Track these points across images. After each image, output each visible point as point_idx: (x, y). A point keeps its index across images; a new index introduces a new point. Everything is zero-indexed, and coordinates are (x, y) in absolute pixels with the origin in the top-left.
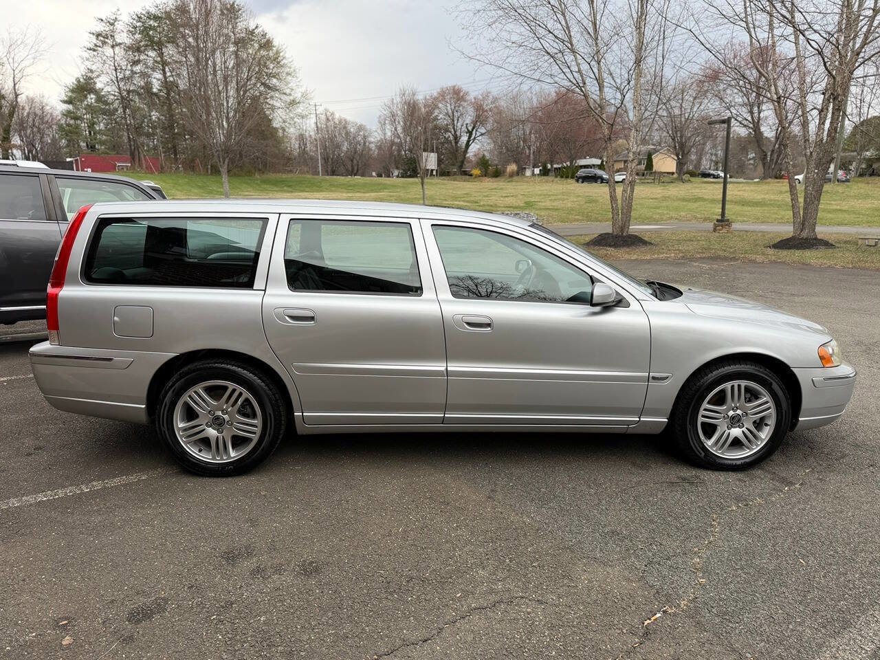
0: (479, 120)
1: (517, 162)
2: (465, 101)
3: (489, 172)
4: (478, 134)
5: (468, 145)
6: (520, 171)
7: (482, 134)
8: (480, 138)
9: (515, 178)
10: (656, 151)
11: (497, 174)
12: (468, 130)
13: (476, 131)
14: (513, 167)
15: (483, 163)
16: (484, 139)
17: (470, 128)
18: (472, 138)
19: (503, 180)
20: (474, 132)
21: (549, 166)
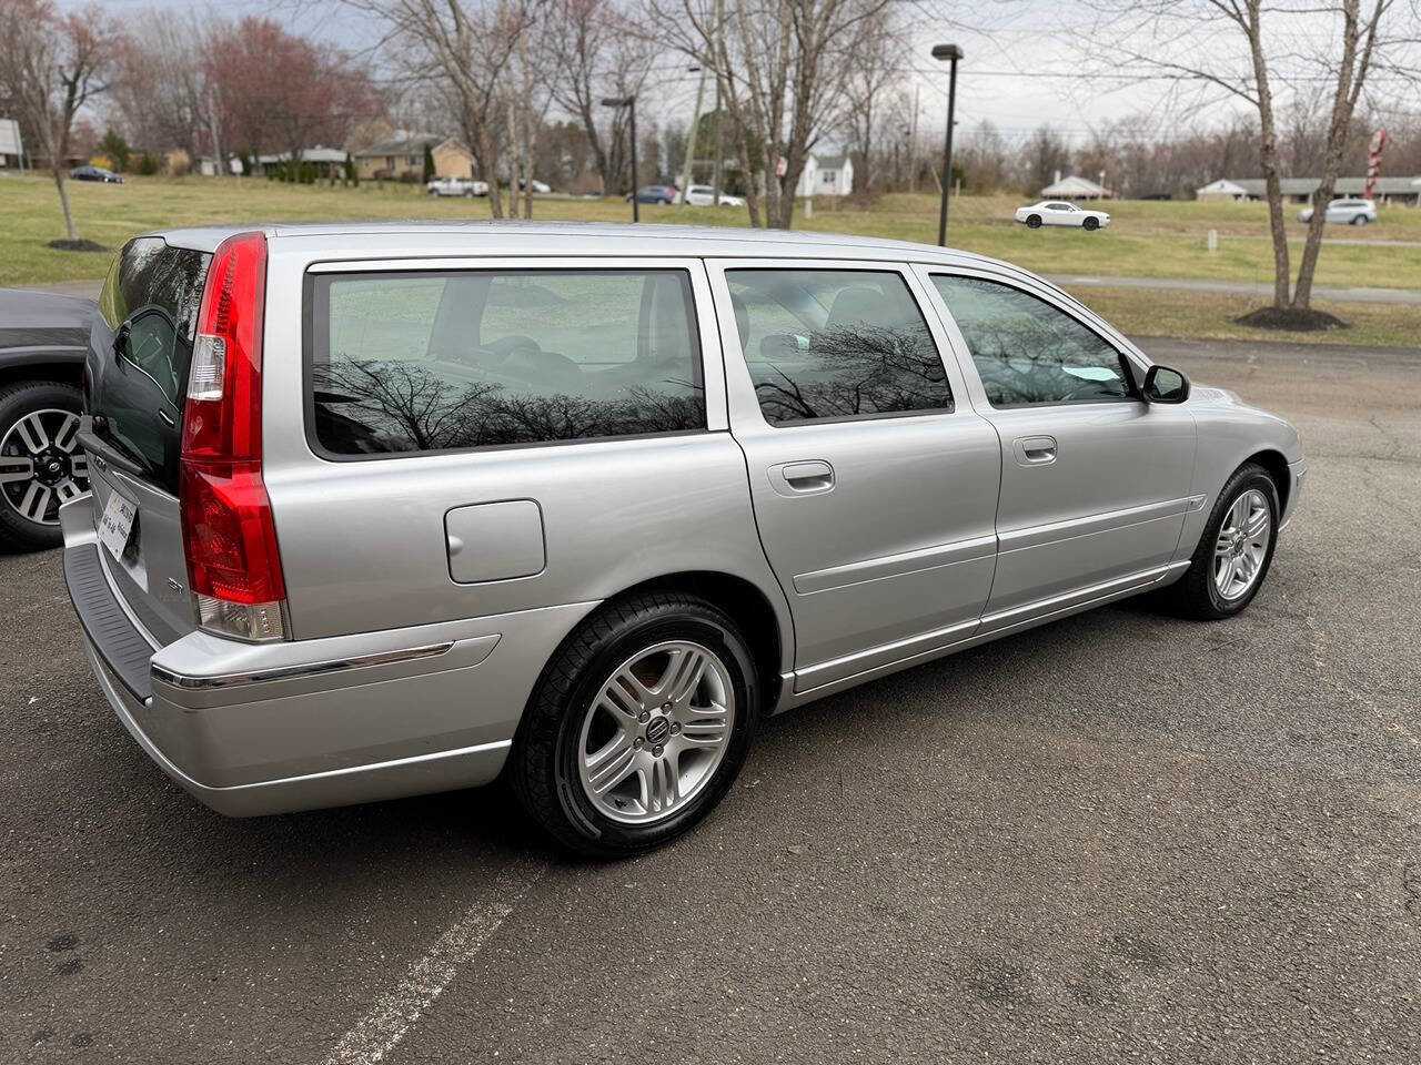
0: (85, 61)
1: (185, 145)
2: (50, 19)
3: (129, 163)
4: (89, 89)
5: (70, 108)
6: (193, 167)
7: (97, 90)
8: (95, 96)
9: (188, 178)
10: (438, 142)
11: (148, 169)
12: (65, 78)
13: (84, 82)
14: (178, 157)
15: (114, 147)
16: (106, 100)
17: (70, 76)
18: (79, 93)
19: (164, 180)
20: (80, 83)
21: (252, 159)
